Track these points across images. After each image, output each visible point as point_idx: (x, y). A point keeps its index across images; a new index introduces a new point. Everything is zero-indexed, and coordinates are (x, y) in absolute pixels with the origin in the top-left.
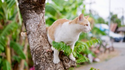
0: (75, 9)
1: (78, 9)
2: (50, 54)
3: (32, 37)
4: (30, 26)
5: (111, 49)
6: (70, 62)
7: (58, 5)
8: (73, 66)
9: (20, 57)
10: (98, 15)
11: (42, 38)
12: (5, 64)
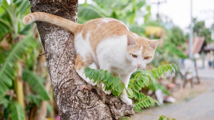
0: (132, 13)
1: (137, 13)
2: (88, 93)
3: (56, 64)
4: (52, 45)
5: (195, 80)
6: (123, 108)
7: (102, 7)
8: (128, 115)
9: (39, 97)
10: (171, 22)
11: (73, 65)
12: (15, 109)
